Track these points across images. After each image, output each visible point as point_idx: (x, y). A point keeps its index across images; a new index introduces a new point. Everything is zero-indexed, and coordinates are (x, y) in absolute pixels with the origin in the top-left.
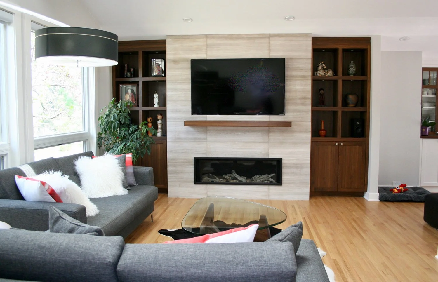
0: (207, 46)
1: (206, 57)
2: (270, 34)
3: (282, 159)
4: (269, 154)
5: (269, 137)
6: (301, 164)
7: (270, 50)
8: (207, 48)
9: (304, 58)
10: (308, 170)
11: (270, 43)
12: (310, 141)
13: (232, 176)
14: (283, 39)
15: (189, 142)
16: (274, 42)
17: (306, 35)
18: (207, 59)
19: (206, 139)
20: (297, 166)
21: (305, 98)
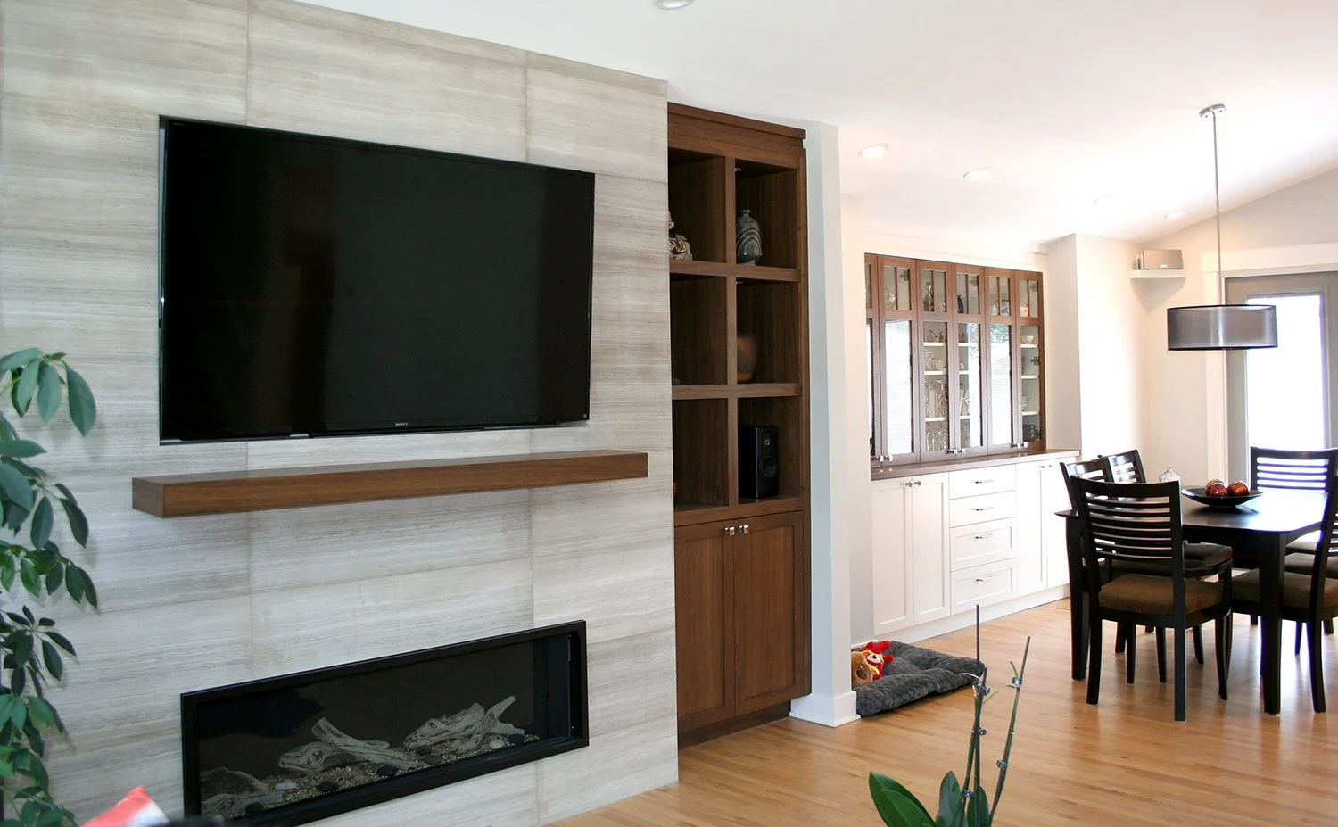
0: (249, 53)
1: (243, 113)
2: (528, 52)
3: (583, 624)
4: (535, 611)
5: (530, 528)
6: (647, 634)
7: (527, 124)
8: (249, 65)
9: (647, 180)
10: (671, 654)
11: (528, 92)
12: (669, 532)
13: (327, 751)
14: (572, 82)
15: (149, 607)
16: (548, 93)
17: (650, 86)
18: (249, 124)
19: (245, 578)
20: (634, 645)
21: (650, 349)
